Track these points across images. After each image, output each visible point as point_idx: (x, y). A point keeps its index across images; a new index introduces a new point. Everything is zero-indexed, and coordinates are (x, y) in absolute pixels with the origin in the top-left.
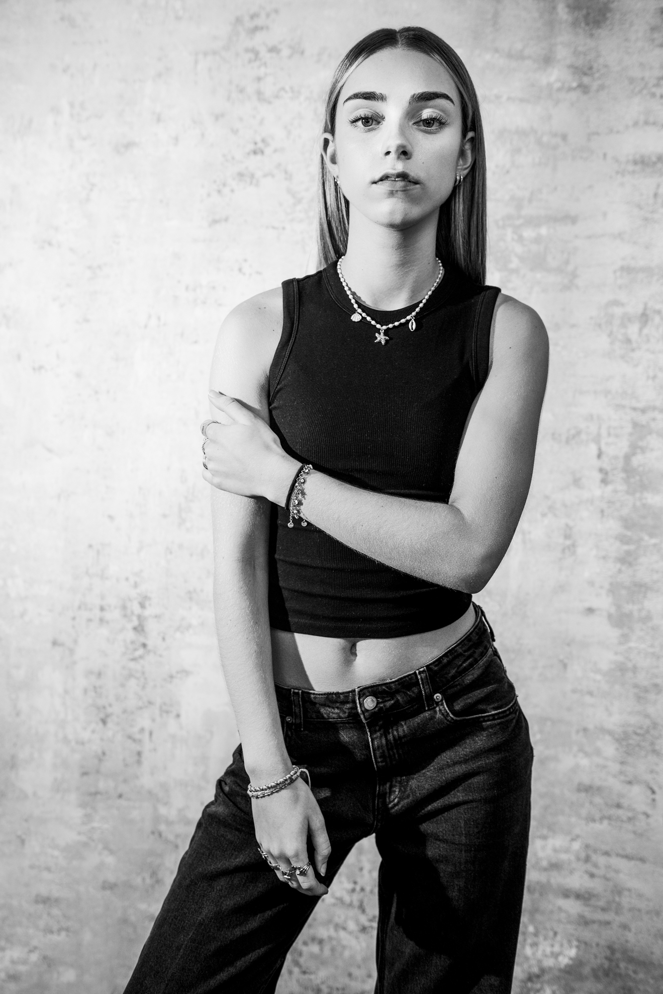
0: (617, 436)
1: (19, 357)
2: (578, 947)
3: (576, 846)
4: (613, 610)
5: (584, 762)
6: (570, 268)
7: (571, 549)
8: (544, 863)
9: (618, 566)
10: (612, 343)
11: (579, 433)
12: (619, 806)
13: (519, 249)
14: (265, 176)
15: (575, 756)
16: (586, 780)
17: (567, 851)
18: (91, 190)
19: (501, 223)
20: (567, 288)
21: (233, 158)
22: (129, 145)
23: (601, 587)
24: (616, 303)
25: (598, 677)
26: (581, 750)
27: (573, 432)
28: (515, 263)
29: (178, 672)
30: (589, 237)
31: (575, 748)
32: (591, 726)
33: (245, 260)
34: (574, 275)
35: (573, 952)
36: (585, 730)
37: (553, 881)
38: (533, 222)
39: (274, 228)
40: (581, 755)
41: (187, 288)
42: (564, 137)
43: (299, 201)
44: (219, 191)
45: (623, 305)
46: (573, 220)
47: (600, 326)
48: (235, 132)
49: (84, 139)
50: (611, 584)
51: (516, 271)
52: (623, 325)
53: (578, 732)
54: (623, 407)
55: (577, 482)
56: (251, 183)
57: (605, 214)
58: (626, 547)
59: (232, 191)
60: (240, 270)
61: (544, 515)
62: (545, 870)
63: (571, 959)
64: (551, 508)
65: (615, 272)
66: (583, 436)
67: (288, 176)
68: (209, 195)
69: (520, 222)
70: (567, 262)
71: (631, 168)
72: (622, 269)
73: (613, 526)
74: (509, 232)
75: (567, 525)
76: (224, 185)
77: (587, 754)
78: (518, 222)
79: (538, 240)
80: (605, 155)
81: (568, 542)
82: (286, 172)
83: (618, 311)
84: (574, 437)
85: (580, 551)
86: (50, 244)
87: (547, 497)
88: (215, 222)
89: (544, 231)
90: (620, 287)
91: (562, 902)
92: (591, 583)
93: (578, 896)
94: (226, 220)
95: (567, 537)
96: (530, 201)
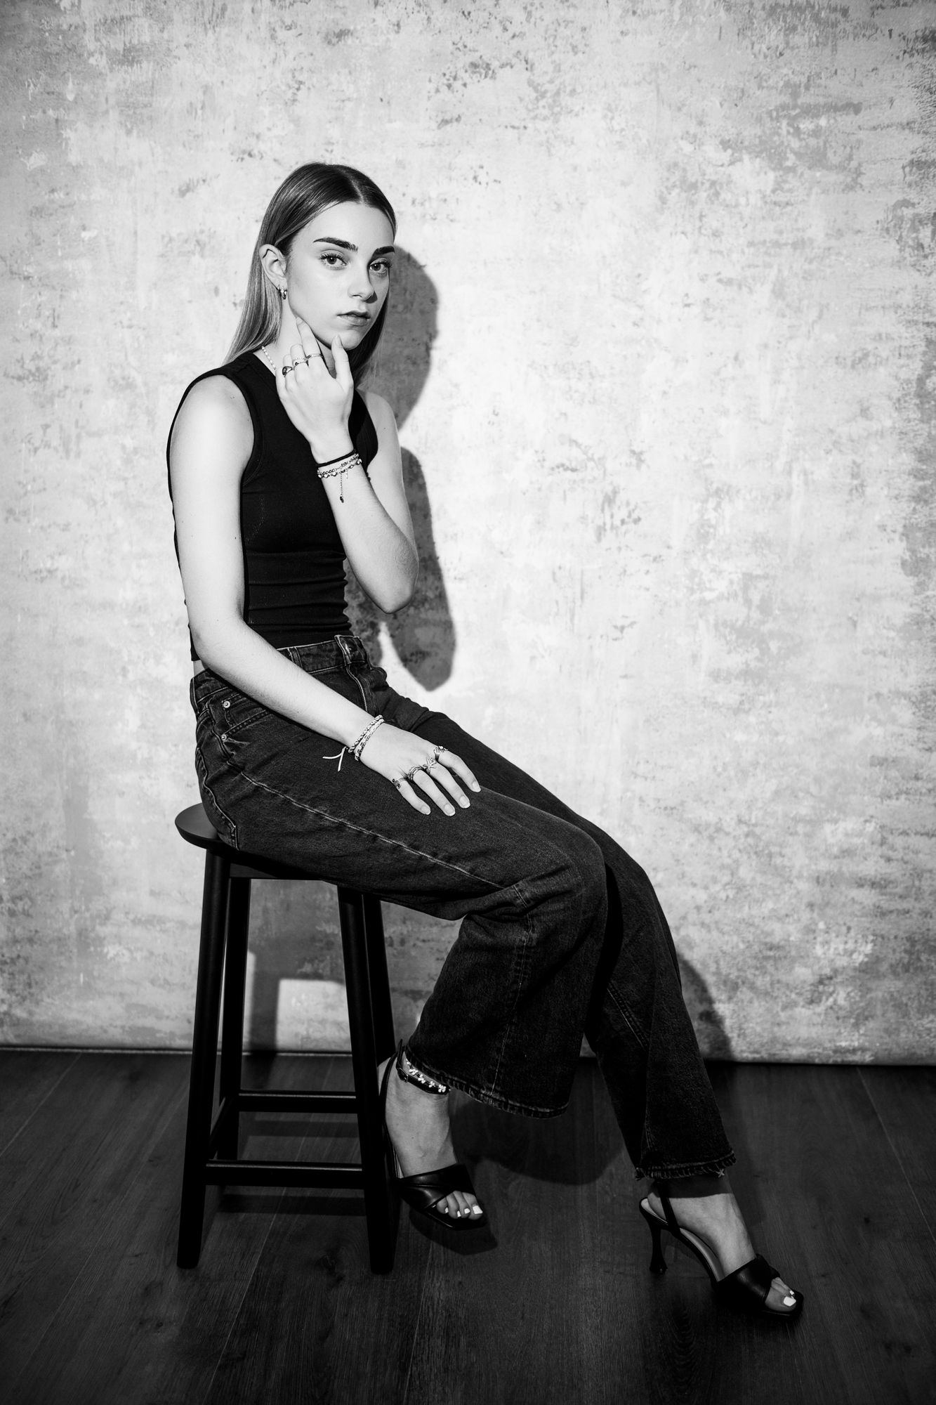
0: (909, 357)
1: (216, 291)
2: (873, 941)
3: (870, 828)
4: (907, 556)
5: (878, 732)
6: (854, 164)
7: (859, 489)
8: (835, 850)
9: (913, 505)
10: (901, 250)
11: (866, 355)
12: (917, 778)
13: (795, 144)
14: (502, 66)
15: (867, 726)
16: (880, 752)
17: (860, 835)
18: (298, 89)
19: (774, 114)
20: (850, 188)
21: (465, 47)
22: (341, 34)
23: (894, 532)
24: (906, 203)
25: (892, 634)
26: (874, 719)
27: (859, 354)
28: (791, 160)
29: (412, 655)
30: (875, 128)
31: (868, 717)
32: (885, 691)
33: (482, 167)
34: (858, 173)
35: (868, 948)
36: (878, 695)
37: (844, 869)
38: (811, 112)
39: (513, 127)
40: (874, 724)
41: (413, 202)
42: (845, 12)
43: (543, 95)
44: (449, 86)
45: (913, 205)
46: (857, 109)
47: (887, 230)
48: (466, 15)
49: (289, 28)
50: (905, 526)
51: (792, 169)
52: (914, 229)
53: (870, 698)
54: (916, 323)
55: (865, 412)
56: (486, 77)
57: (892, 101)
58: (921, 483)
59: (465, 85)
60: (475, 178)
61: (828, 452)
62: (836, 857)
63: (866, 955)
64: (836, 443)
65: (904, 168)
66: (871, 359)
67: (528, 63)
68: (437, 91)
69: (798, 111)
70: (850, 158)
71: (920, 46)
72: (912, 163)
73: (907, 460)
74: (784, 123)
75: (854, 462)
76: (455, 78)
77: (880, 723)
78: (793, 113)
79: (816, 133)
80: (890, 31)
81: (856, 482)
82: (527, 62)
83: (908, 212)
84: (860, 360)
85: (869, 491)
86: (250, 155)
87: (831, 431)
88: (446, 122)
89: (823, 122)
90: (910, 185)
91: (856, 893)
92: (883, 528)
93: (873, 885)
94: (458, 119)
95: (854, 476)
96: (807, 88)
